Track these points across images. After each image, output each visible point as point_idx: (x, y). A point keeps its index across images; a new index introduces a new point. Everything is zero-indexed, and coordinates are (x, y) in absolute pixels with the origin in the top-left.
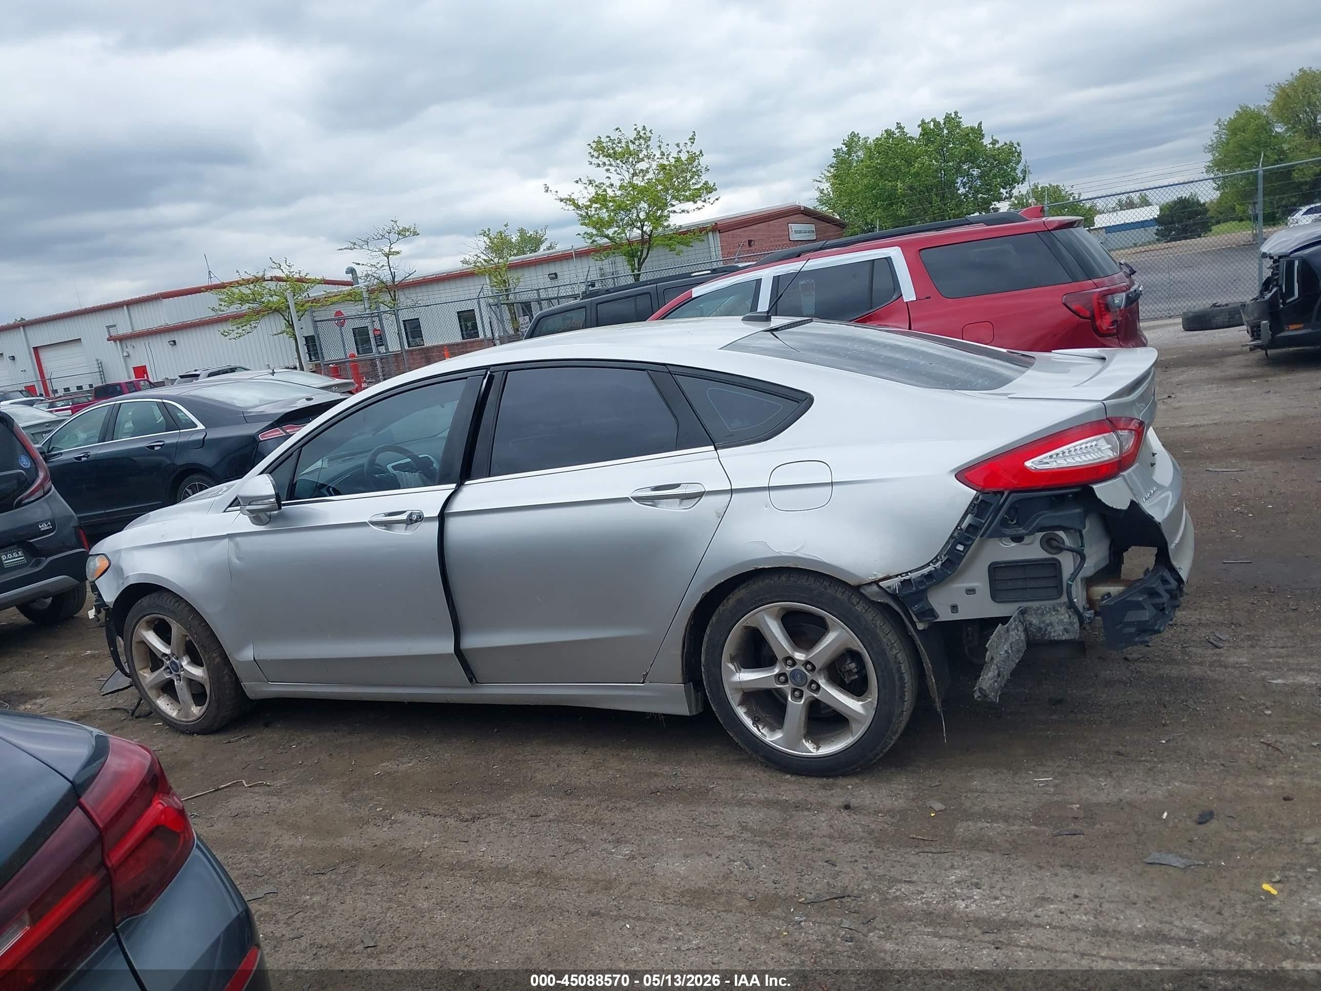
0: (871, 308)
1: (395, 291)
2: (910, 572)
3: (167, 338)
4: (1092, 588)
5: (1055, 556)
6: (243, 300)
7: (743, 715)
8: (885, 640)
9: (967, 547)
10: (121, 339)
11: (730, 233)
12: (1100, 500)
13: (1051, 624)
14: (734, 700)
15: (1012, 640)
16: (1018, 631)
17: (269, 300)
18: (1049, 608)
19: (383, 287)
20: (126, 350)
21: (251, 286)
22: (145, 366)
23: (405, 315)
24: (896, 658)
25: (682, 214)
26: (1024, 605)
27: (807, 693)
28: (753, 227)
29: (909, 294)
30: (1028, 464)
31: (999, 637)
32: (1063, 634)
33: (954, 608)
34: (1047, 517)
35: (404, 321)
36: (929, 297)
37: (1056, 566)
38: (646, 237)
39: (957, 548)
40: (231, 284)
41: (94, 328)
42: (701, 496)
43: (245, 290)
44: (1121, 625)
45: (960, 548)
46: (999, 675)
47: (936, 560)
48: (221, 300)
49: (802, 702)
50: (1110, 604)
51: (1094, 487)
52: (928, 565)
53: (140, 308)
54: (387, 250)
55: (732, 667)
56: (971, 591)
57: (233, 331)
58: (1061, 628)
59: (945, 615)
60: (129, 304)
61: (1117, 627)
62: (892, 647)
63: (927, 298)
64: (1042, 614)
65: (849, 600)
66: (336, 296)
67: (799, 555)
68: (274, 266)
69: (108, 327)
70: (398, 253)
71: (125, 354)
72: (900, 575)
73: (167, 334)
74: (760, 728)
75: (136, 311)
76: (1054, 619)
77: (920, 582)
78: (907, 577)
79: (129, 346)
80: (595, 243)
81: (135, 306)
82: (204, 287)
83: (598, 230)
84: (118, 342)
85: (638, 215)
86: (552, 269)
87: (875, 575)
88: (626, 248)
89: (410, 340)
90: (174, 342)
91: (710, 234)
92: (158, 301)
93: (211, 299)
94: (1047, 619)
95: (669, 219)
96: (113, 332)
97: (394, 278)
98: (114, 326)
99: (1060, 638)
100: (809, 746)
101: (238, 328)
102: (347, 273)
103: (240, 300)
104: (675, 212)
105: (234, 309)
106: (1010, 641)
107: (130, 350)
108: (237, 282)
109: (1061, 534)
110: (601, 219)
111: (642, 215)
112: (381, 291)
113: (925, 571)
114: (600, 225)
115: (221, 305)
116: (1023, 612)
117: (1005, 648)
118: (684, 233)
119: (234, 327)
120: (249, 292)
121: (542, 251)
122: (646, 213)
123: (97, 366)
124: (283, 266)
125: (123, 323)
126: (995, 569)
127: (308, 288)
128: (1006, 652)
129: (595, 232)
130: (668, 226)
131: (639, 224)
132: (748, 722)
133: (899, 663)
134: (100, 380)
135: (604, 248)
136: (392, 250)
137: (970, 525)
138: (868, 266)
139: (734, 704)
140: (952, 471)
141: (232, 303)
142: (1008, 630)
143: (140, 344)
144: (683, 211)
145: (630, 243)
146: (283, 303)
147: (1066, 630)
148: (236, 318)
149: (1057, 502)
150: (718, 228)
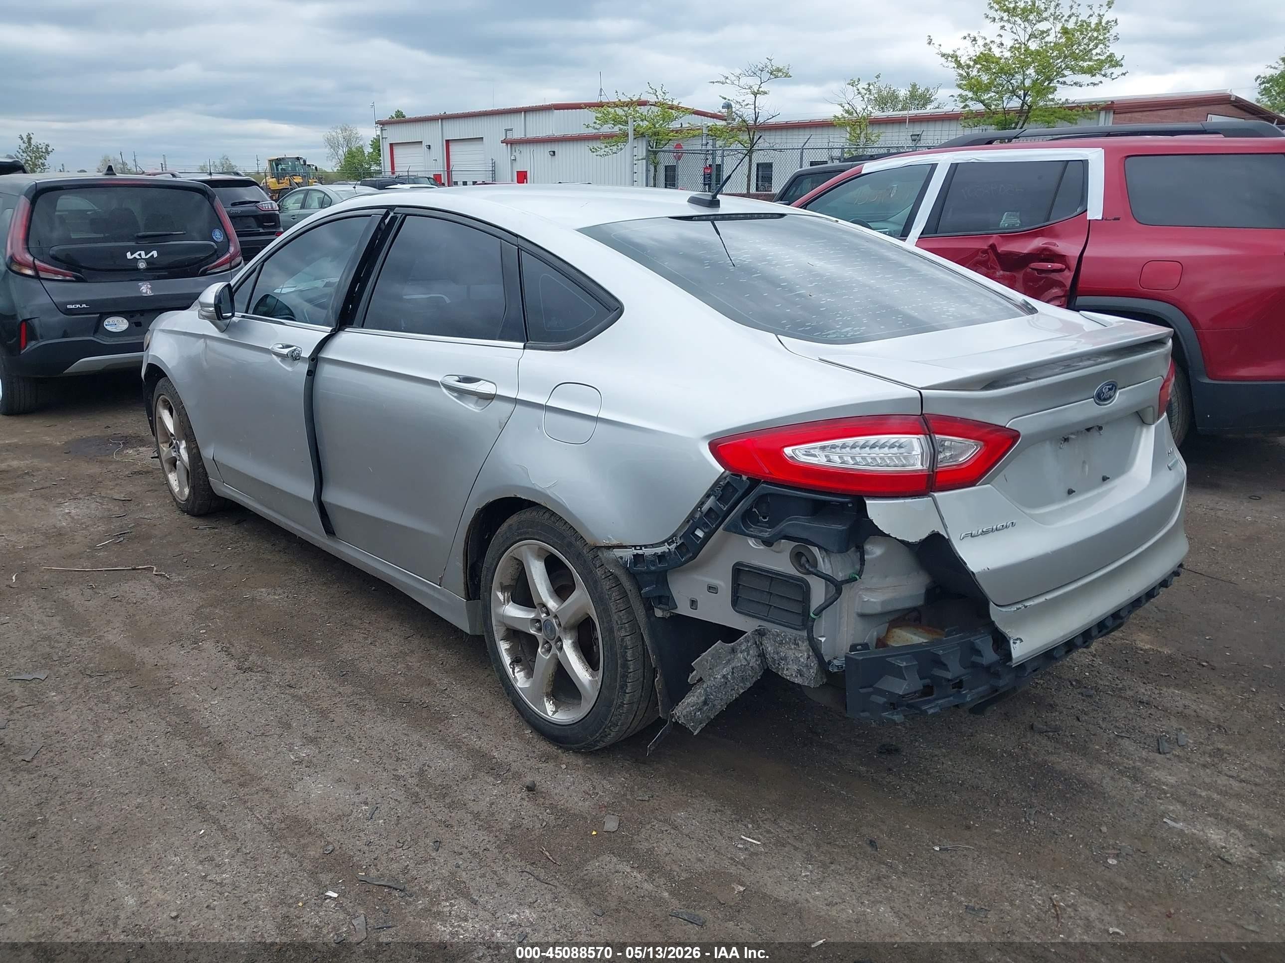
0: (1048, 220)
1: (754, 132)
2: (646, 546)
3: (549, 148)
4: (894, 630)
5: (804, 576)
6: (616, 121)
7: (503, 651)
8: (615, 617)
9: (708, 537)
10: (511, 143)
11: (1129, 115)
12: (871, 521)
13: (785, 659)
14: (498, 632)
15: (736, 663)
16: (748, 654)
17: (639, 125)
18: (790, 639)
19: (743, 126)
20: (515, 154)
21: (626, 109)
22: (526, 172)
23: (759, 158)
24: (622, 640)
25: (1074, 87)
26: (767, 625)
27: (554, 650)
28: (1160, 113)
29: (1095, 210)
30: (788, 451)
31: (717, 657)
32: (796, 676)
33: (693, 603)
34: (799, 524)
35: (758, 165)
36: (1118, 219)
37: (805, 591)
38: (1026, 107)
39: (696, 533)
40: (608, 104)
41: (494, 130)
42: (493, 399)
43: (620, 111)
44: (871, 690)
45: (700, 533)
46: (705, 703)
47: (669, 541)
48: (597, 118)
49: (548, 657)
50: (857, 658)
51: (867, 502)
52: (663, 543)
53: (534, 115)
54: (755, 89)
55: (501, 597)
56: (712, 589)
57: (601, 149)
58: (795, 667)
59: (684, 609)
60: (527, 111)
61: (862, 691)
62: (622, 628)
63: (1115, 219)
64: (781, 643)
65: (593, 559)
66: (698, 129)
67: (548, 492)
68: (651, 91)
69: (506, 130)
70: (765, 93)
71: (513, 158)
72: (635, 546)
73: (549, 144)
74: (516, 671)
75: (531, 117)
76: (790, 654)
77: (652, 561)
78: (640, 552)
79: (517, 151)
80: (967, 109)
81: (531, 113)
82: (584, 104)
83: (975, 93)
84: (509, 145)
85: (1023, 82)
86: (917, 129)
87: (609, 539)
88: (1000, 117)
89: (760, 183)
90: (554, 152)
91: (1103, 114)
92: (551, 111)
93: (589, 116)
94: (783, 651)
95: (1056, 92)
96: (510, 136)
97: (756, 119)
98: (511, 130)
99: (792, 680)
100: (549, 707)
101: (606, 147)
102: (723, 107)
103: (614, 120)
104: (1065, 83)
105: (606, 129)
106: (733, 665)
107: (517, 154)
108: (614, 103)
109: (815, 550)
110: (980, 83)
111: (1028, 83)
112: (740, 130)
113: (659, 550)
114: (976, 87)
115: (595, 123)
116: (760, 633)
117: (724, 672)
118: (1071, 108)
119: (603, 146)
120: (623, 113)
121: (929, 109)
122: (1033, 80)
123: (491, 165)
124: (659, 93)
125: (519, 128)
126: (739, 571)
127: (676, 117)
128: (724, 676)
129: (970, 95)
130: (1053, 100)
131: (1022, 93)
132: (507, 660)
133: (626, 648)
134: (491, 179)
135: (978, 114)
136: (760, 90)
137: (711, 509)
138: (1060, 168)
139: (497, 637)
140: (707, 437)
141: (606, 122)
142: (733, 651)
143: (526, 150)
144: (1075, 84)
145: (1006, 112)
146: (650, 128)
147: (800, 673)
148: (608, 138)
149: (818, 510)
150: (1112, 108)
